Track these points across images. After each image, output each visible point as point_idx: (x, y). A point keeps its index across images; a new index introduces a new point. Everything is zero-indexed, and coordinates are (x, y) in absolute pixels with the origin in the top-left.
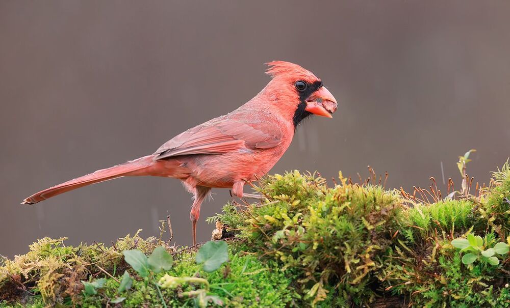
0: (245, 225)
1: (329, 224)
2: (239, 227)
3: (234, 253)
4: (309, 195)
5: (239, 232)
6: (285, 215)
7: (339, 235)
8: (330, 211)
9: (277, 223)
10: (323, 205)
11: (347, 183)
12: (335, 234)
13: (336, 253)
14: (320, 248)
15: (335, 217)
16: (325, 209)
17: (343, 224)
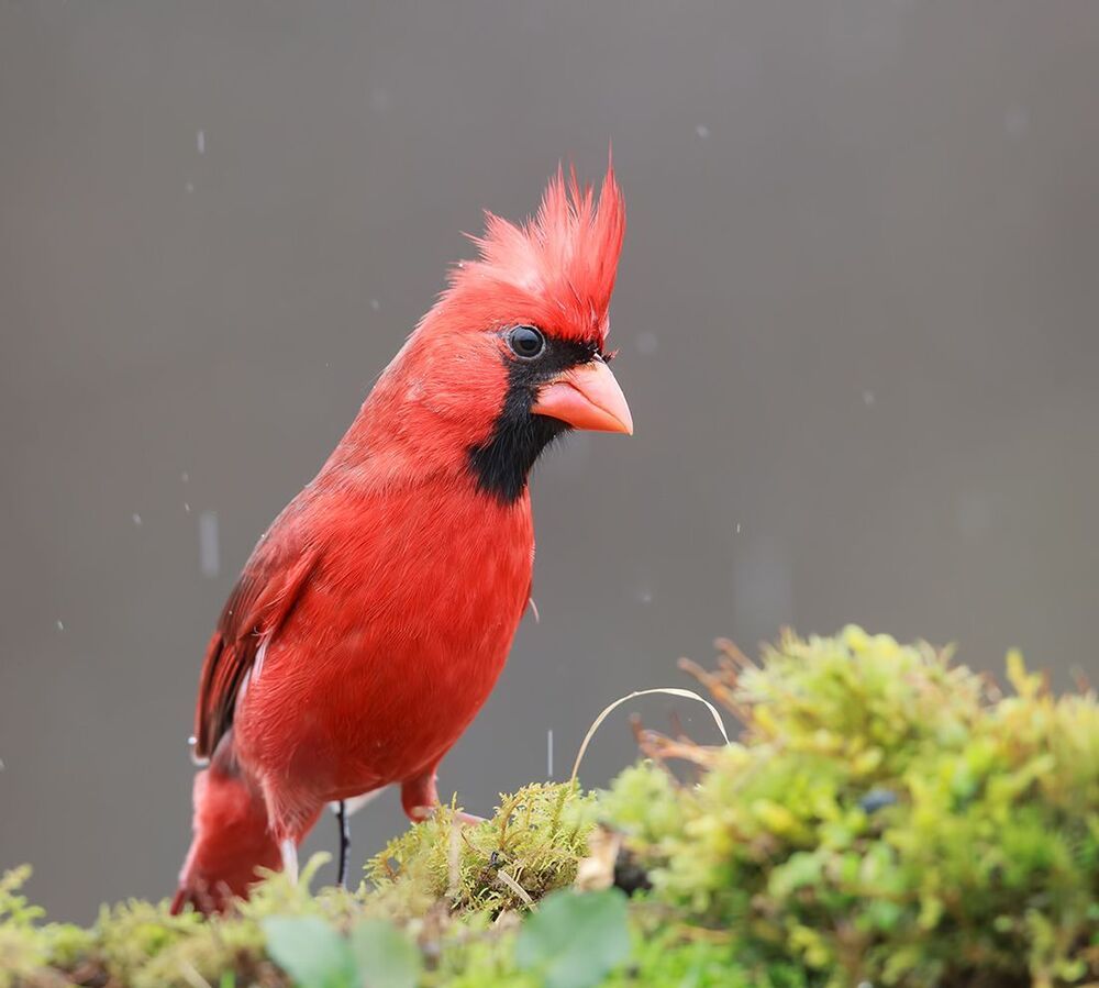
0: (686, 839)
1: (976, 838)
2: (668, 846)
3: (649, 936)
4: (912, 735)
5: (665, 863)
6: (824, 805)
7: (1014, 876)
8: (979, 792)
9: (800, 833)
10: (959, 772)
11: (1039, 695)
12: (997, 873)
13: (1006, 942)
14: (947, 924)
15: (1001, 813)
16: (964, 785)
17: (1028, 838)
